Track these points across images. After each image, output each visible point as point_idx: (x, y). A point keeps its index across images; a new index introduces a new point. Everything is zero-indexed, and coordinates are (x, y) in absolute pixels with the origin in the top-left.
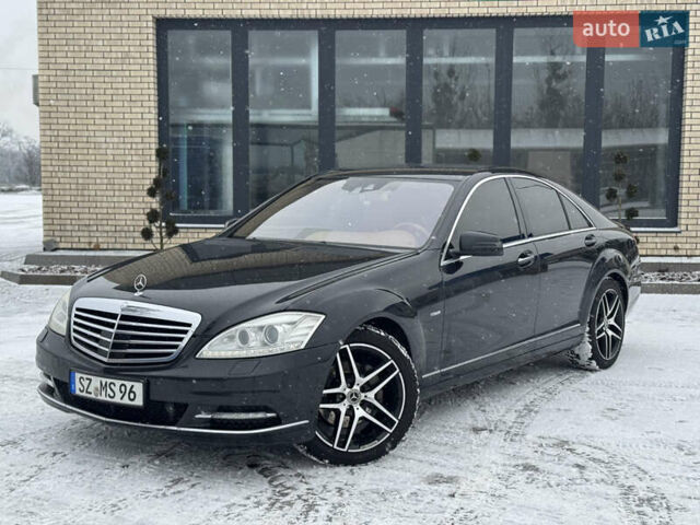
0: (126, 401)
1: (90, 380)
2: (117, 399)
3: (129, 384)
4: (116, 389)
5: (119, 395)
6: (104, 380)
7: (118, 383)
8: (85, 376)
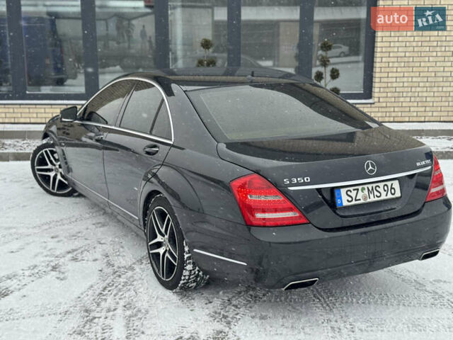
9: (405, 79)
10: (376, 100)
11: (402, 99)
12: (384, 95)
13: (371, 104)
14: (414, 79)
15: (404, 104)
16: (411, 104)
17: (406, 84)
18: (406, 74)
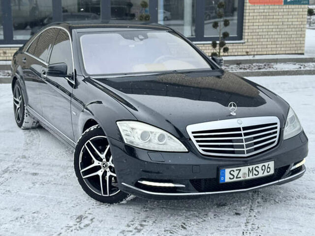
0: (266, 174)
1: (240, 170)
2: (261, 175)
3: (266, 164)
4: (259, 170)
5: (261, 172)
6: (251, 167)
7: (260, 165)
8: (235, 169)
9: (264, 27)
10: (246, 40)
11: (262, 40)
12: (251, 37)
13: (243, 43)
14: (270, 27)
15: (263, 43)
16: (267, 43)
17: (264, 30)
18: (264, 24)
